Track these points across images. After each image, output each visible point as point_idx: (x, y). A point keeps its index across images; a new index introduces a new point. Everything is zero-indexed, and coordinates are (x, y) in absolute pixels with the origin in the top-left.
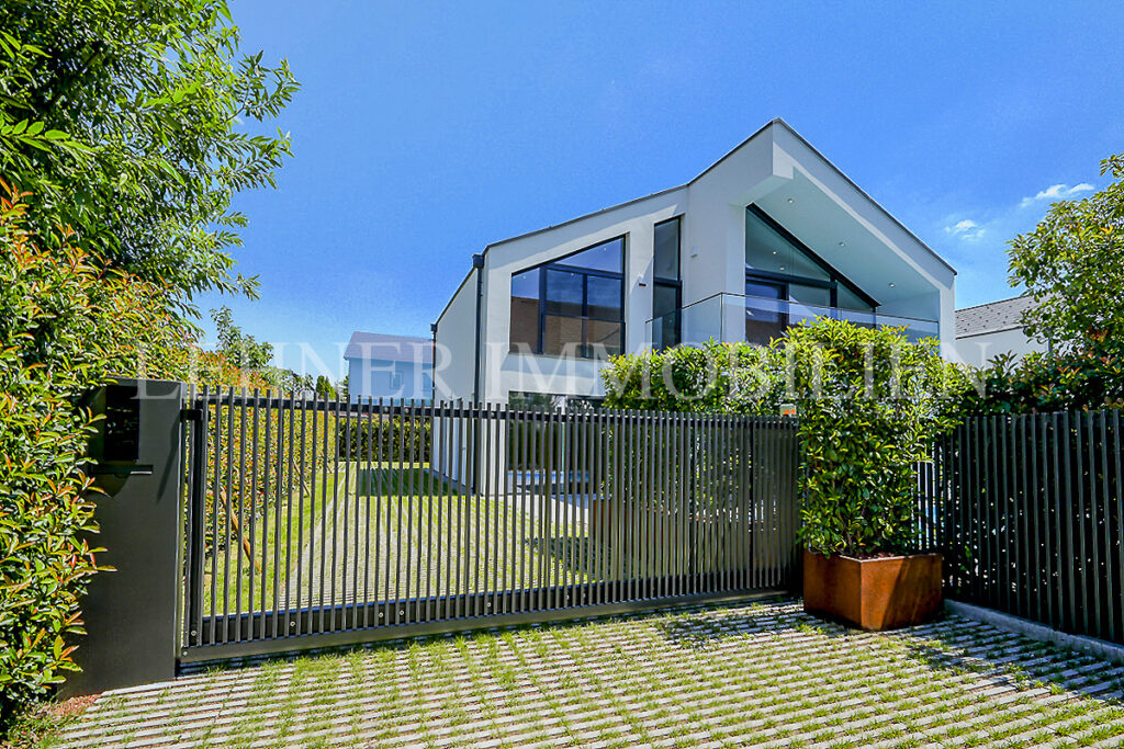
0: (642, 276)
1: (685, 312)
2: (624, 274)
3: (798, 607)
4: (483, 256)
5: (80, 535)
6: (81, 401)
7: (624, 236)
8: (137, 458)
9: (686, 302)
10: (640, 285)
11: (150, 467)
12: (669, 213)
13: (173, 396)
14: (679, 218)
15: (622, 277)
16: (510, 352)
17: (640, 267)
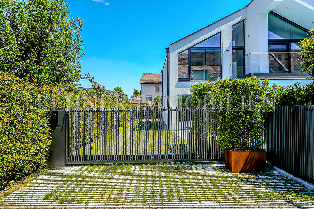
0: (228, 47)
1: (246, 57)
2: (221, 47)
3: (223, 166)
4: (169, 48)
5: (48, 138)
6: (48, 113)
7: (220, 32)
8: (58, 123)
9: (246, 53)
10: (227, 50)
11: (60, 125)
12: (239, 19)
13: (63, 110)
14: (244, 20)
15: (220, 48)
16: (178, 81)
17: (227, 43)
